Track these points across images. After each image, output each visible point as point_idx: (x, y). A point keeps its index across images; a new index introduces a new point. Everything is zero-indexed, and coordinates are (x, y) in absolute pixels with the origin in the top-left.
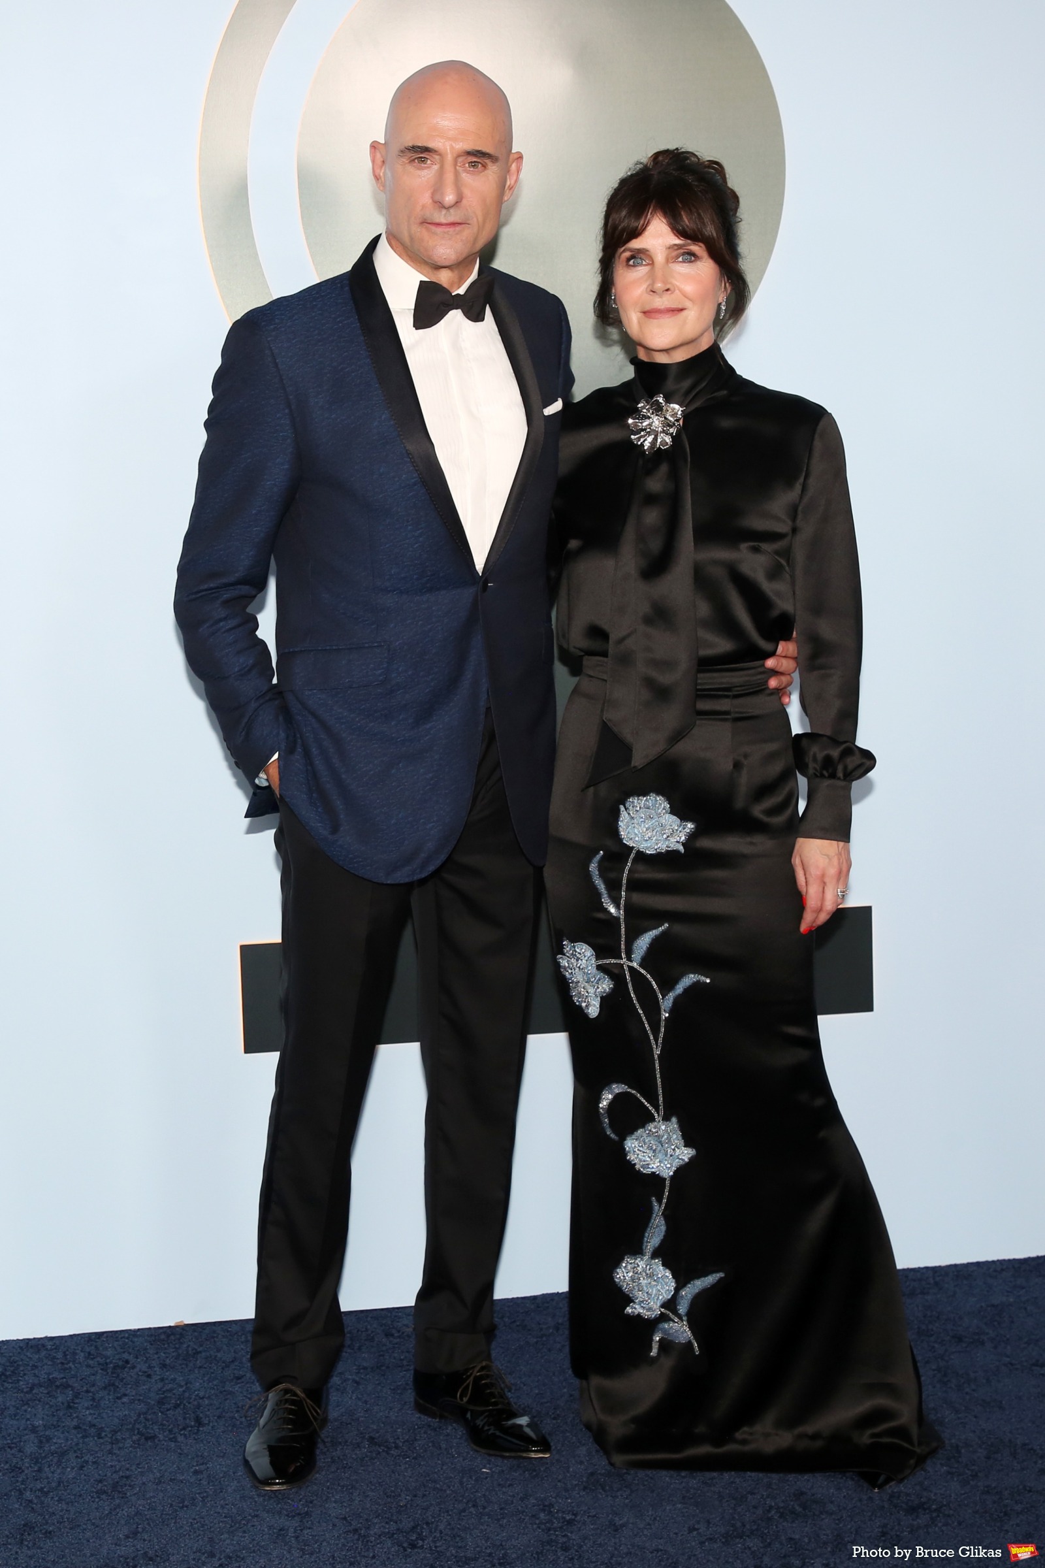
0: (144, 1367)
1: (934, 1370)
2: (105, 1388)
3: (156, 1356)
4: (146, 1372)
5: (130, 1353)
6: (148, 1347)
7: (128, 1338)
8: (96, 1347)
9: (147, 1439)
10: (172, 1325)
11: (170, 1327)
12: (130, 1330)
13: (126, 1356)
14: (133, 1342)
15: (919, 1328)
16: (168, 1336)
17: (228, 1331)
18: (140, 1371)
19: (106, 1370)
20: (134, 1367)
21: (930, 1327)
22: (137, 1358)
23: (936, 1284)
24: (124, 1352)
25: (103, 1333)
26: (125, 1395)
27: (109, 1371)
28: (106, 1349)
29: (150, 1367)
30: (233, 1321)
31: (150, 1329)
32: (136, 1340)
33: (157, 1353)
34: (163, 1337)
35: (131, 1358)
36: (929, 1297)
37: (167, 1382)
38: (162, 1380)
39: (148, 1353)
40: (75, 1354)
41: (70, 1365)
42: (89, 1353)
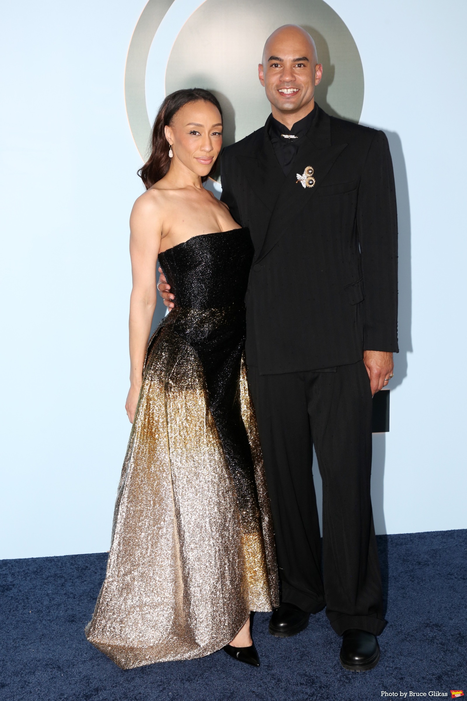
0: (94, 569)
1: (409, 576)
2: (77, 578)
3: (99, 565)
4: (94, 571)
5: (88, 563)
6: (96, 561)
8: (75, 561)
9: (93, 599)
11: (105, 553)
12: (89, 554)
13: (87, 565)
14: (90, 559)
15: (403, 558)
16: (104, 557)
18: (92, 571)
19: (78, 570)
20: (90, 569)
21: (408, 558)
22: (91, 565)
23: (411, 540)
24: (86, 563)
25: (78, 555)
26: (85, 581)
27: (80, 570)
28: (79, 561)
29: (96, 569)
31: (97, 553)
32: (91, 558)
33: (99, 563)
34: (102, 557)
35: (88, 565)
36: (408, 546)
37: (103, 575)
38: (101, 574)
39: (96, 563)
40: (66, 563)
41: (64, 568)
42: (72, 563)
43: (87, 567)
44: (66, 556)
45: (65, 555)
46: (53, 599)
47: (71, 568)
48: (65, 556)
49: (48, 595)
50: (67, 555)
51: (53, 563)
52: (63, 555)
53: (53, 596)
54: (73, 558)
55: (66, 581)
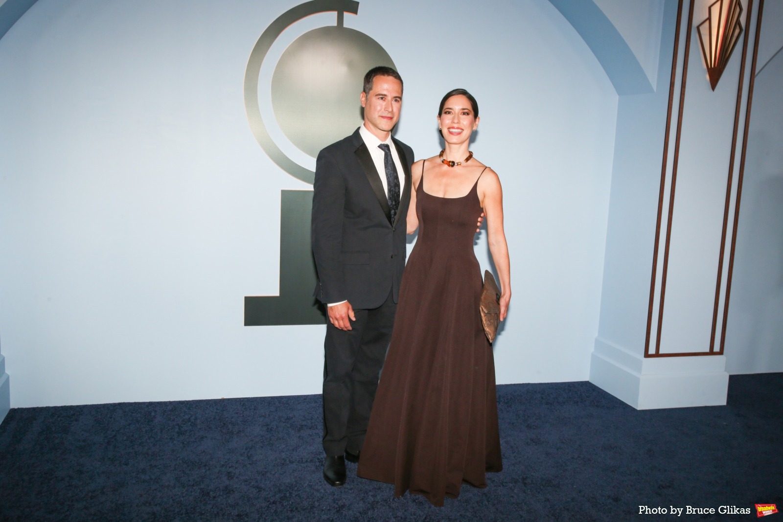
6: (213, 404)
17: (235, 401)
22: (209, 407)
33: (215, 406)
34: (218, 402)
43: (207, 408)
46: (182, 427)
47: (197, 409)
48: (193, 401)
49: (178, 425)
51: (184, 405)
53: (182, 425)
55: (191, 417)
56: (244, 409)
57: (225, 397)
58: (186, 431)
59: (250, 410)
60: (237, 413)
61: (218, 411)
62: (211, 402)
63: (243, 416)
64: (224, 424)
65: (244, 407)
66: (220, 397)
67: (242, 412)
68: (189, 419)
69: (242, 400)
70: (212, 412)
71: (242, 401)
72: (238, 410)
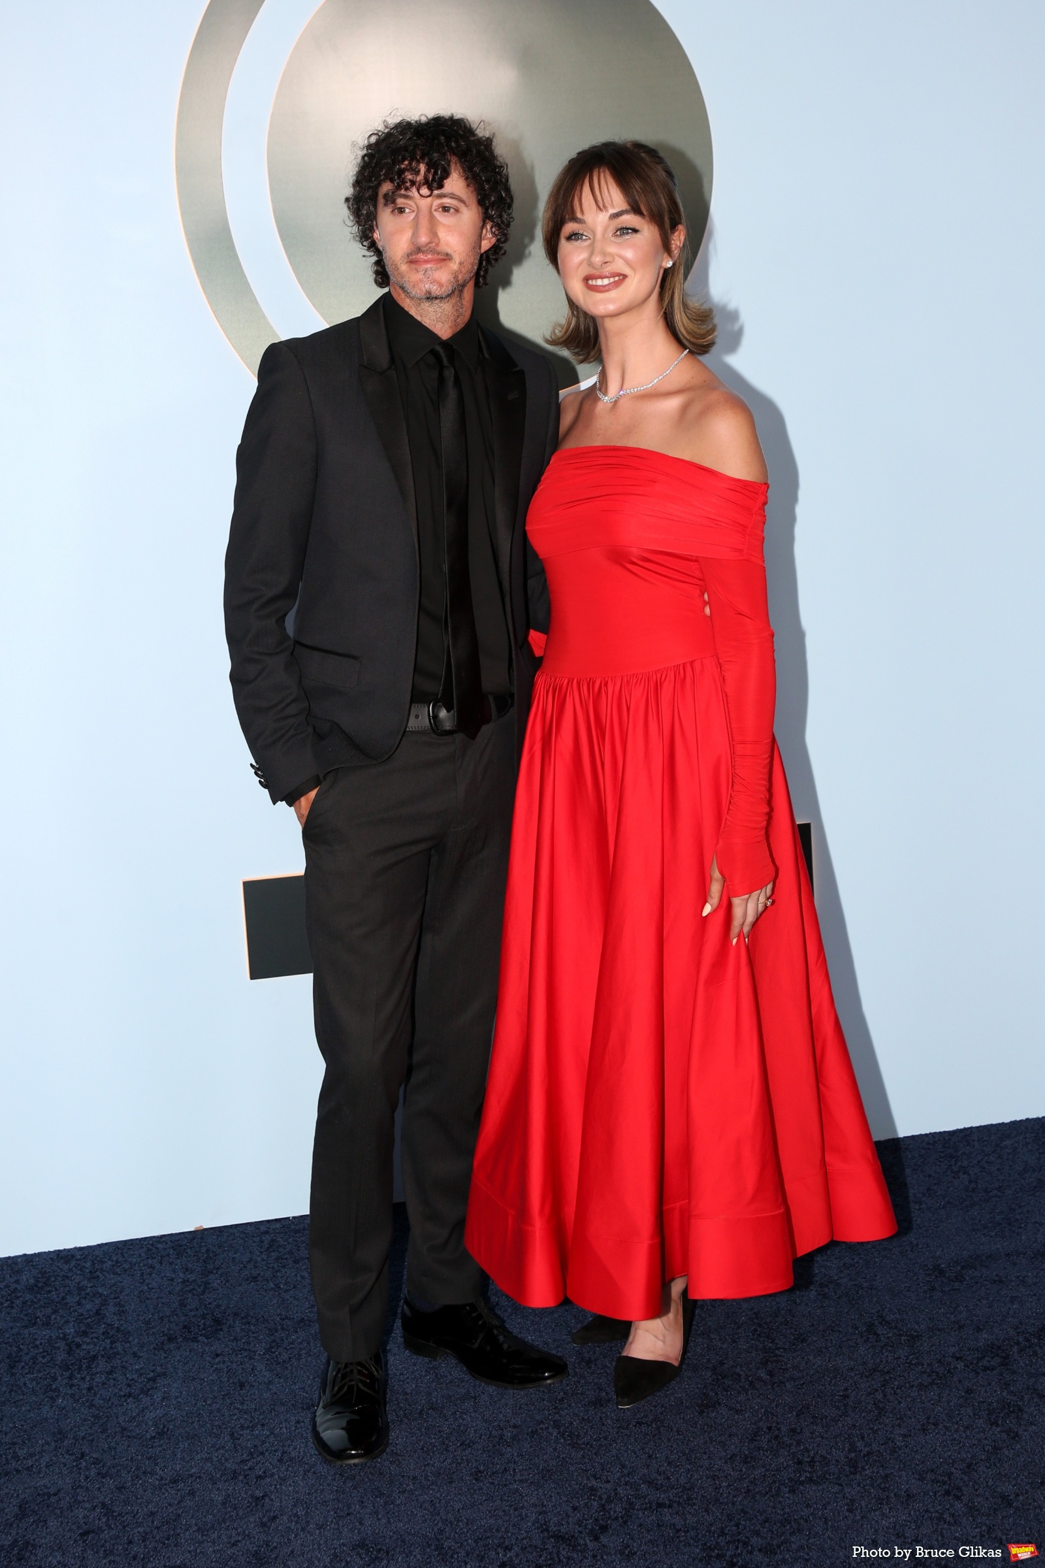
0: (167, 1272)
2: (131, 1294)
3: (178, 1261)
4: (168, 1276)
5: (153, 1259)
6: (171, 1253)
7: (152, 1245)
8: (122, 1255)
10: (192, 1229)
11: (190, 1232)
12: (154, 1237)
13: (150, 1262)
14: (157, 1248)
16: (188, 1240)
17: (245, 1233)
18: (163, 1275)
19: (132, 1277)
20: (157, 1272)
22: (160, 1263)
24: (148, 1258)
25: (130, 1241)
26: (148, 1299)
27: (135, 1276)
28: (131, 1256)
29: (172, 1271)
30: (248, 1223)
31: (169, 1235)
33: (179, 1258)
34: (185, 1242)
35: (155, 1263)
38: (184, 1282)
39: (170, 1257)
40: (102, 1262)
41: (98, 1273)
42: (117, 1262)
43: (151, 1266)
44: (102, 1244)
45: (100, 1243)
46: (78, 1346)
47: (117, 1273)
49: (64, 1337)
50: (105, 1242)
51: (73, 1263)
52: (95, 1244)
53: (78, 1339)
54: (118, 1249)
55: (104, 1303)
56: (278, 1259)
57: (205, 1227)
58: (94, 1358)
59: (296, 1262)
60: (255, 1279)
61: (192, 1277)
62: (160, 1246)
63: (277, 1286)
64: (217, 1322)
65: (274, 1255)
66: (190, 1227)
67: (269, 1274)
68: (98, 1313)
69: (263, 1228)
70: (172, 1280)
71: (267, 1232)
72: (256, 1267)
